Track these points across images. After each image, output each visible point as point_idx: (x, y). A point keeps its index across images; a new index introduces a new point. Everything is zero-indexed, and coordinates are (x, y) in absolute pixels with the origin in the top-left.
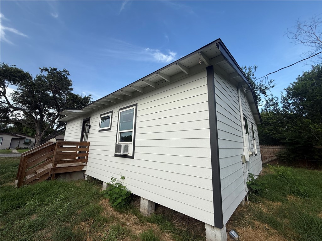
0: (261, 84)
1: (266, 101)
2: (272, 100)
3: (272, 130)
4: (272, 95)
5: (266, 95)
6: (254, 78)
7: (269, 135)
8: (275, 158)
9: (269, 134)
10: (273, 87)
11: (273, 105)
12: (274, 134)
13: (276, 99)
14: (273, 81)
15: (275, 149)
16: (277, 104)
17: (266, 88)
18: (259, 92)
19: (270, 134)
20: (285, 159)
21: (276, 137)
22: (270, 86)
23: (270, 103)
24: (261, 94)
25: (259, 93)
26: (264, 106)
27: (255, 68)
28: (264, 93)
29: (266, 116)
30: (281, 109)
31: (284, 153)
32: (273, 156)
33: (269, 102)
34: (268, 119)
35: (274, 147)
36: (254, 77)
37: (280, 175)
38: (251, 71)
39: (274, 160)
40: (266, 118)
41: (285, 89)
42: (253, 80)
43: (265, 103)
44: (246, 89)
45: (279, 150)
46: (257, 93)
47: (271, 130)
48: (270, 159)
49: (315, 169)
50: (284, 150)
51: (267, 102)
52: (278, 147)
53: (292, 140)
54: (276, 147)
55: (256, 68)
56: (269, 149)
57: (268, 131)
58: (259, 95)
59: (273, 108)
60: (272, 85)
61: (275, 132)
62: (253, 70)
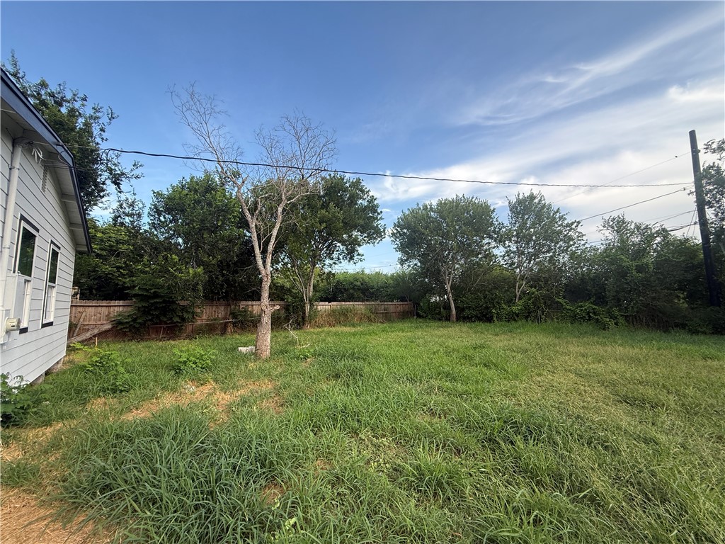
0: (114, 160)
1: (120, 201)
2: (132, 205)
3: (121, 268)
4: (135, 194)
5: (120, 189)
6: (103, 139)
7: (111, 278)
8: (108, 327)
9: (111, 276)
10: (137, 177)
11: (131, 215)
12: (122, 275)
13: (141, 206)
14: (141, 166)
15: (112, 309)
16: (139, 215)
17: (123, 174)
18: (106, 175)
19: (113, 275)
20: (126, 328)
21: (124, 282)
22: (131, 174)
23: (127, 209)
24: (108, 182)
25: (106, 179)
26: (112, 211)
27: (110, 116)
28: (117, 183)
29: (114, 235)
30: (147, 228)
31: (128, 316)
32: (105, 322)
33: (125, 205)
34: (118, 242)
35: (113, 303)
36: (105, 135)
37: (96, 361)
38: (99, 118)
39: (106, 332)
40: (113, 240)
41: (154, 193)
42: (98, 140)
43: (115, 205)
44: (41, 156)
45: (121, 309)
46: (101, 175)
47: (118, 268)
48: (96, 331)
49: (171, 338)
50: (129, 309)
51: (121, 206)
52: (121, 303)
53: (147, 290)
54: (117, 303)
55: (114, 118)
56: (100, 308)
57: (110, 269)
58: (104, 183)
59: (130, 221)
60: (137, 172)
61: (125, 272)
62: (105, 120)
